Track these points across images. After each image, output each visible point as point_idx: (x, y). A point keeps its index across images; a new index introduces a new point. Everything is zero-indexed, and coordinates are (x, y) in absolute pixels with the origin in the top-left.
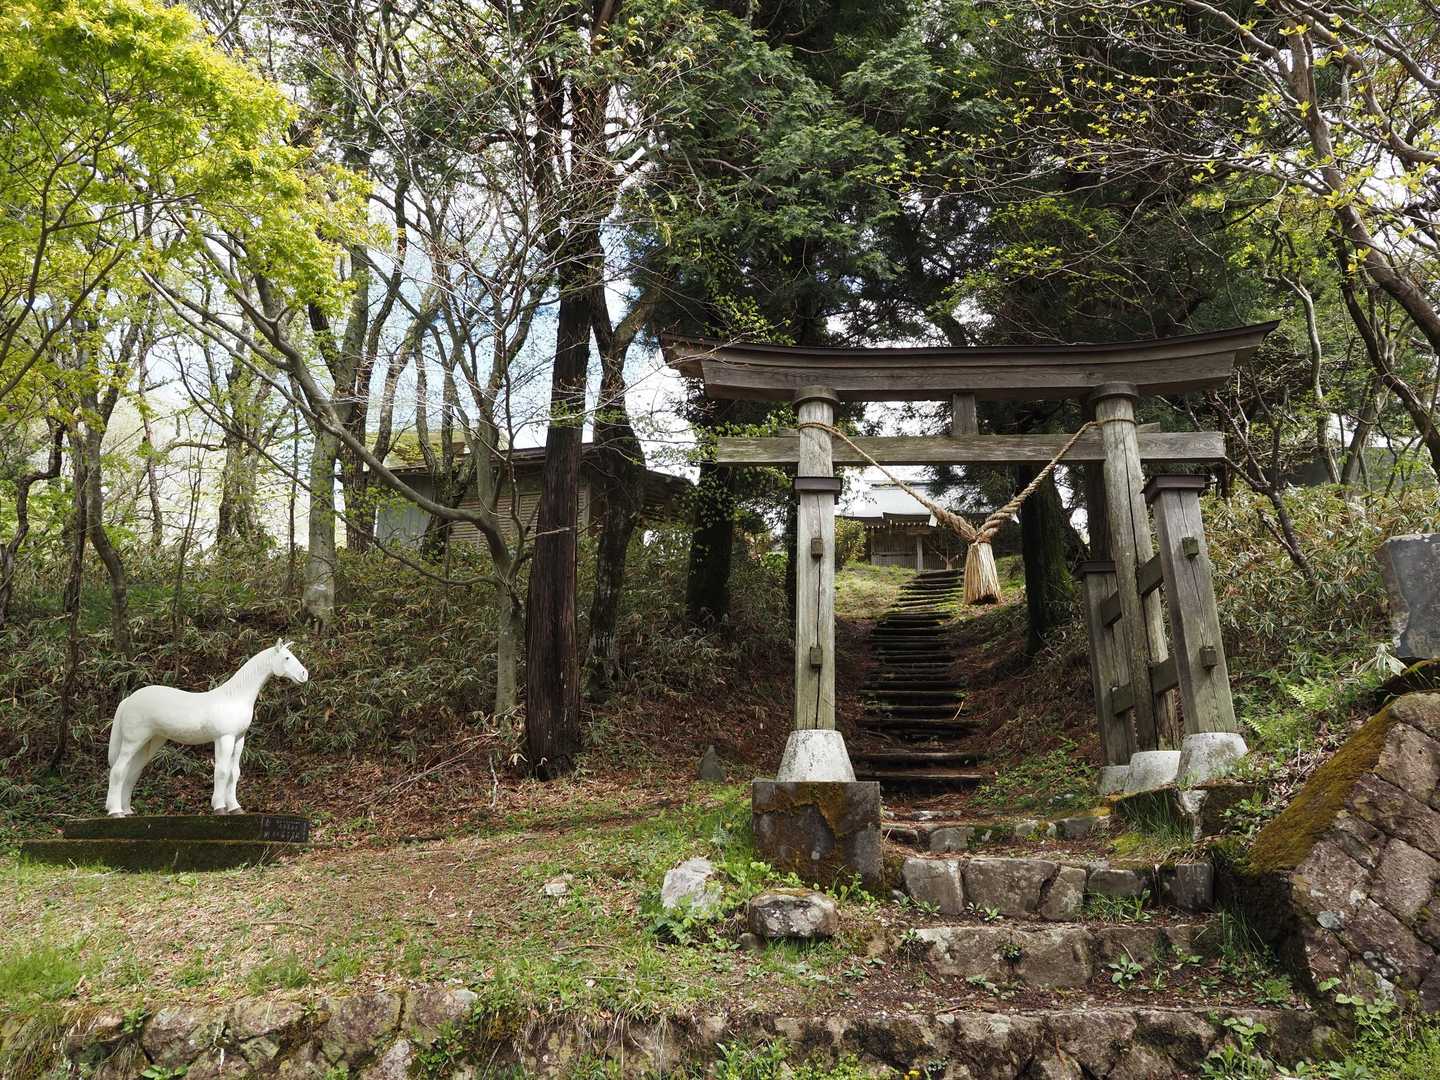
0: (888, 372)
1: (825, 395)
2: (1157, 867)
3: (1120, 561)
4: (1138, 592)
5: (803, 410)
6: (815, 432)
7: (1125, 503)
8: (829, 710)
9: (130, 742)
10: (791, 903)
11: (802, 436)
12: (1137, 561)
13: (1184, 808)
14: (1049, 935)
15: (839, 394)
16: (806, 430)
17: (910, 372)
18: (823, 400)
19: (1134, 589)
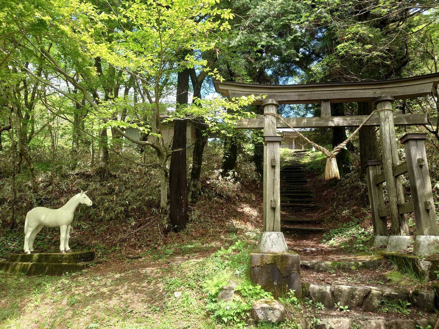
0: (297, 93)
1: (275, 103)
2: (411, 292)
3: (386, 164)
4: (393, 175)
5: (266, 108)
6: (270, 117)
7: (388, 141)
8: (278, 225)
9: (31, 227)
10: (268, 308)
11: (265, 118)
12: (393, 164)
13: (421, 267)
14: (370, 322)
15: (279, 101)
16: (267, 116)
17: (306, 93)
18: (273, 104)
19: (392, 175)
